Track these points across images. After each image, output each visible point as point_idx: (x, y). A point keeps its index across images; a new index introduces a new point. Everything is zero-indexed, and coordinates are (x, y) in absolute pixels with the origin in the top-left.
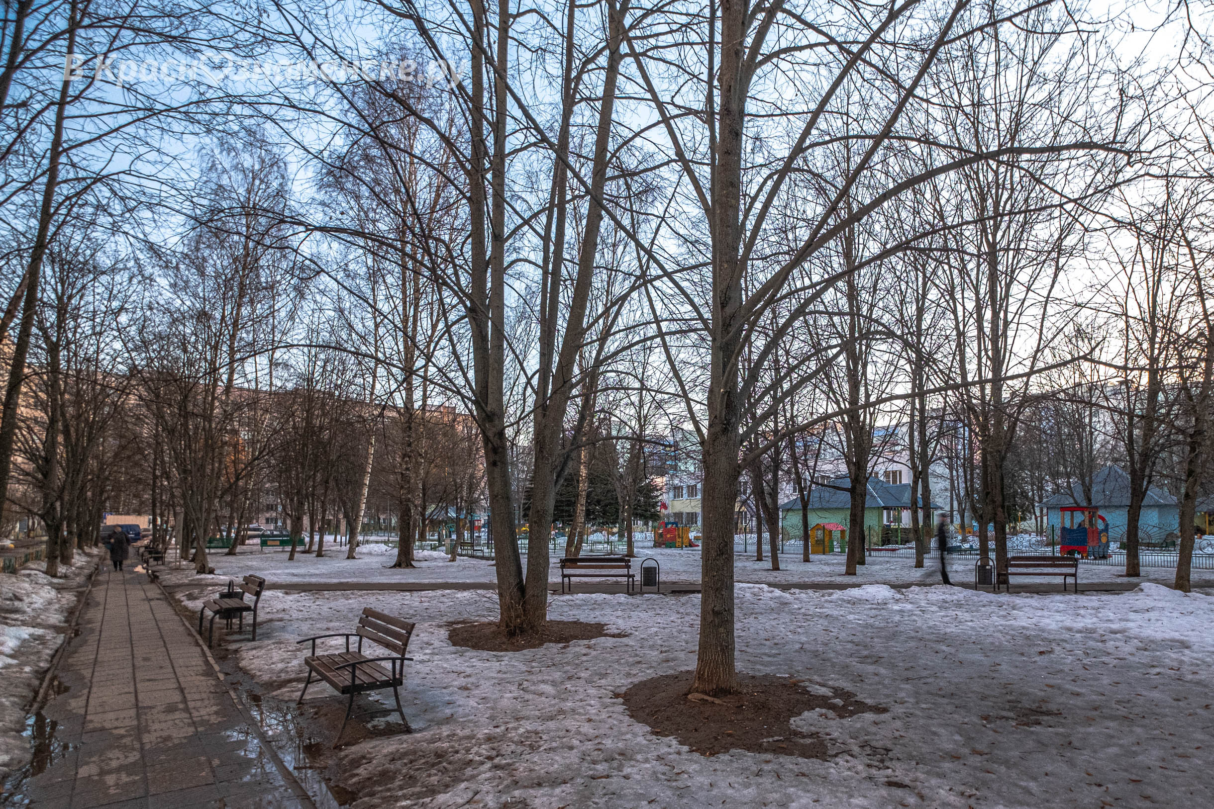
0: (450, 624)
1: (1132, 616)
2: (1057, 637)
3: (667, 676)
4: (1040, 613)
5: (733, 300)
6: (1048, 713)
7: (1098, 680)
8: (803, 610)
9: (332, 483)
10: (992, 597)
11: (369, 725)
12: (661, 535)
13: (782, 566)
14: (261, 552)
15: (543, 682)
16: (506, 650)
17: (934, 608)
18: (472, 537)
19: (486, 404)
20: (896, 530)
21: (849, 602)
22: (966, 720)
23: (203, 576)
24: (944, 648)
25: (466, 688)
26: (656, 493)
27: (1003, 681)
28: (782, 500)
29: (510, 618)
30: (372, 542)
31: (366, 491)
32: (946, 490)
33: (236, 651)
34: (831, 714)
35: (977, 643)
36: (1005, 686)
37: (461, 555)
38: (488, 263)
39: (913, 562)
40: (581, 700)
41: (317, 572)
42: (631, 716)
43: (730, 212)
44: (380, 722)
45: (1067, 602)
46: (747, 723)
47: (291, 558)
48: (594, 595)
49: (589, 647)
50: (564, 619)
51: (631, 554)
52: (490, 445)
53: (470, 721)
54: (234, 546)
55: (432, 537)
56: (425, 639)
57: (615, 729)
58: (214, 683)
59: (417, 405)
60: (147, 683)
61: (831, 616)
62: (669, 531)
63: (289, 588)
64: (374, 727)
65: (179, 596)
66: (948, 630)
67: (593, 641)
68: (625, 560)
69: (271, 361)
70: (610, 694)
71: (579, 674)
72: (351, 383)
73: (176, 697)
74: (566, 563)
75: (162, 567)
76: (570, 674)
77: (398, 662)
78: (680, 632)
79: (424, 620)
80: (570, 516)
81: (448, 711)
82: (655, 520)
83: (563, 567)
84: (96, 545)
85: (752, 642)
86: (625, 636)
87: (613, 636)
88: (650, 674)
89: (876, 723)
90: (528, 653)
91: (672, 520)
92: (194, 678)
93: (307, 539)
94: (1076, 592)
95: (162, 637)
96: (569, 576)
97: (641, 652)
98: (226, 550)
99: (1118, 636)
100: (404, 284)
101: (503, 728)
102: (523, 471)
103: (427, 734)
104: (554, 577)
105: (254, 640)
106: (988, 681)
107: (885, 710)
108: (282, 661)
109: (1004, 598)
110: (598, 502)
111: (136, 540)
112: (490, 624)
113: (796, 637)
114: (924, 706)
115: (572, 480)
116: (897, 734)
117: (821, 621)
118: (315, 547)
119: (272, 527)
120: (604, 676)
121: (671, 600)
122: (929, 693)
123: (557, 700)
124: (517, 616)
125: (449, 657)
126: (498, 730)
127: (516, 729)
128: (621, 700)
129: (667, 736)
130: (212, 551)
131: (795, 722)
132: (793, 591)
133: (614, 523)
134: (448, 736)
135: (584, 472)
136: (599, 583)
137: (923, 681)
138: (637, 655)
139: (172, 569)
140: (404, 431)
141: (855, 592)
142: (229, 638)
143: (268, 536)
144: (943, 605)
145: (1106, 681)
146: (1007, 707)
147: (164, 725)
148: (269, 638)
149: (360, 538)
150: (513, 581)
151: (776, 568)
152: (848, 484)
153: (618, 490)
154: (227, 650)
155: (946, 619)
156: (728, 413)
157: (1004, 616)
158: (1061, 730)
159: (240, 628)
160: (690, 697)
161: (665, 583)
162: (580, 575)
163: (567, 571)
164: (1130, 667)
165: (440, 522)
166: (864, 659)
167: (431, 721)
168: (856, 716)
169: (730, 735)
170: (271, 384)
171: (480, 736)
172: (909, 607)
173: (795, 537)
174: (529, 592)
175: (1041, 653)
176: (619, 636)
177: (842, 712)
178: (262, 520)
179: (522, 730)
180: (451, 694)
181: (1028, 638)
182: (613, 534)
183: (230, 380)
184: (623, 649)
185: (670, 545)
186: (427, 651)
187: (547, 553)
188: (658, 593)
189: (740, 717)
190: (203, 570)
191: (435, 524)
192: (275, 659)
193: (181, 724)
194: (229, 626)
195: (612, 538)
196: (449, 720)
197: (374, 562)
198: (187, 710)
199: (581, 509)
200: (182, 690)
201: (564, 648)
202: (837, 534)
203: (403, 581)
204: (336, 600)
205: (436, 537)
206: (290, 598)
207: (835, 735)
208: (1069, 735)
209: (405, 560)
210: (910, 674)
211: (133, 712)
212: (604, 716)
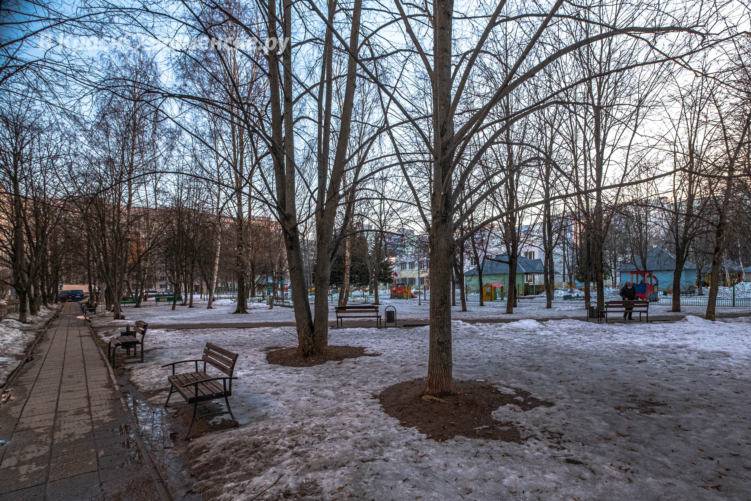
0: (268, 349)
1: (687, 336)
2: (646, 351)
3: (406, 382)
4: (630, 336)
5: (448, 132)
6: (657, 404)
7: (680, 379)
8: (486, 336)
9: (197, 264)
10: (598, 326)
11: (211, 422)
12: (395, 291)
13: (468, 309)
14: (156, 305)
15: (327, 388)
16: (303, 366)
17: (565, 334)
18: (283, 294)
19: (285, 210)
20: (533, 286)
21: (512, 330)
22: (607, 410)
23: (117, 321)
24: (578, 359)
25: (276, 394)
26: (391, 267)
27: (622, 382)
28: (465, 270)
29: (305, 345)
30: (223, 298)
31: (217, 268)
32: (561, 262)
33: (130, 370)
34: (518, 408)
35: (597, 355)
36: (624, 385)
37: (276, 305)
38: (282, 118)
39: (545, 305)
40: (352, 401)
41: (188, 317)
42: (386, 412)
43: (445, 70)
44: (218, 419)
45: (644, 328)
46: (463, 415)
47: (173, 309)
48: (356, 329)
49: (355, 363)
50: (339, 344)
51: (377, 303)
52: (288, 236)
53: (277, 418)
54: (139, 301)
55: (259, 295)
56: (251, 360)
57: (376, 422)
58: (111, 392)
59: (245, 215)
60: (67, 394)
61: (504, 340)
62: (399, 289)
63: (169, 327)
64: (214, 423)
65: (101, 334)
66: (578, 348)
67: (358, 359)
68: (374, 307)
69: (155, 190)
70: (371, 396)
71: (349, 382)
72: (204, 202)
73: (84, 403)
74: (340, 309)
75: (94, 316)
76: (344, 382)
77: (227, 381)
78: (412, 352)
79: (251, 347)
80: (340, 281)
81: (264, 411)
82: (390, 283)
83: (337, 312)
84: (56, 303)
85: (458, 358)
86: (377, 355)
87: (370, 355)
88: (396, 381)
89: (548, 414)
90: (316, 367)
91: (400, 282)
92: (99, 389)
93: (184, 297)
94: (647, 322)
95: (84, 361)
96: (341, 317)
97: (388, 366)
98: (135, 304)
99: (683, 349)
100: (234, 140)
101: (300, 423)
102: (312, 255)
103: (248, 429)
104: (332, 318)
105: (142, 362)
106: (612, 382)
107: (551, 404)
108: (158, 376)
109: (606, 326)
110: (357, 273)
111: (81, 299)
112: (292, 348)
113: (485, 354)
114: (576, 400)
115: (341, 259)
116: (564, 422)
117: (498, 343)
118: (188, 302)
119: (164, 290)
120: (366, 383)
121: (404, 331)
122: (576, 391)
123: (336, 401)
124: (309, 344)
125: (266, 371)
126: (297, 425)
127: (309, 424)
128: (378, 400)
129: (411, 426)
130: (126, 305)
131: (494, 414)
132: (477, 324)
133: (366, 285)
134: (263, 430)
135: (348, 254)
136: (360, 321)
137: (571, 382)
138: (386, 368)
139: (100, 317)
140: (238, 231)
141: (515, 324)
142: (127, 361)
143: (161, 296)
144: (570, 331)
145: (687, 380)
146: (630, 400)
147: (71, 425)
148: (152, 360)
149: (216, 296)
150: (306, 322)
151: (464, 310)
152: (507, 259)
153: (369, 265)
154: (125, 369)
155: (575, 341)
156: (446, 210)
157: (609, 338)
158: (670, 416)
159: (135, 354)
160: (423, 397)
161: (399, 320)
162: (348, 317)
163: (339, 315)
164: (698, 370)
165: (264, 286)
166: (530, 368)
167: (253, 418)
168: (534, 409)
169: (453, 425)
170: (156, 204)
171: (284, 430)
172: (550, 333)
173: (474, 291)
174: (317, 329)
175: (640, 362)
176: (374, 355)
177: (525, 406)
178: (158, 286)
179: (313, 425)
180: (266, 398)
181: (627, 351)
182: (366, 291)
183: (130, 201)
184: (377, 364)
185: (400, 297)
186: (252, 368)
187: (327, 304)
188: (396, 327)
189: (457, 411)
190: (117, 317)
191: (261, 287)
192: (153, 376)
193: (83, 424)
194: (128, 353)
195: (366, 294)
196: (264, 417)
197: (224, 310)
198: (90, 413)
199: (347, 276)
200: (89, 398)
201: (339, 364)
202: (498, 290)
203: (240, 322)
204: (197, 334)
205: (261, 295)
206: (169, 334)
207: (523, 423)
208: (677, 420)
209: (241, 309)
210: (561, 378)
211: (52, 416)
212: (368, 412)
